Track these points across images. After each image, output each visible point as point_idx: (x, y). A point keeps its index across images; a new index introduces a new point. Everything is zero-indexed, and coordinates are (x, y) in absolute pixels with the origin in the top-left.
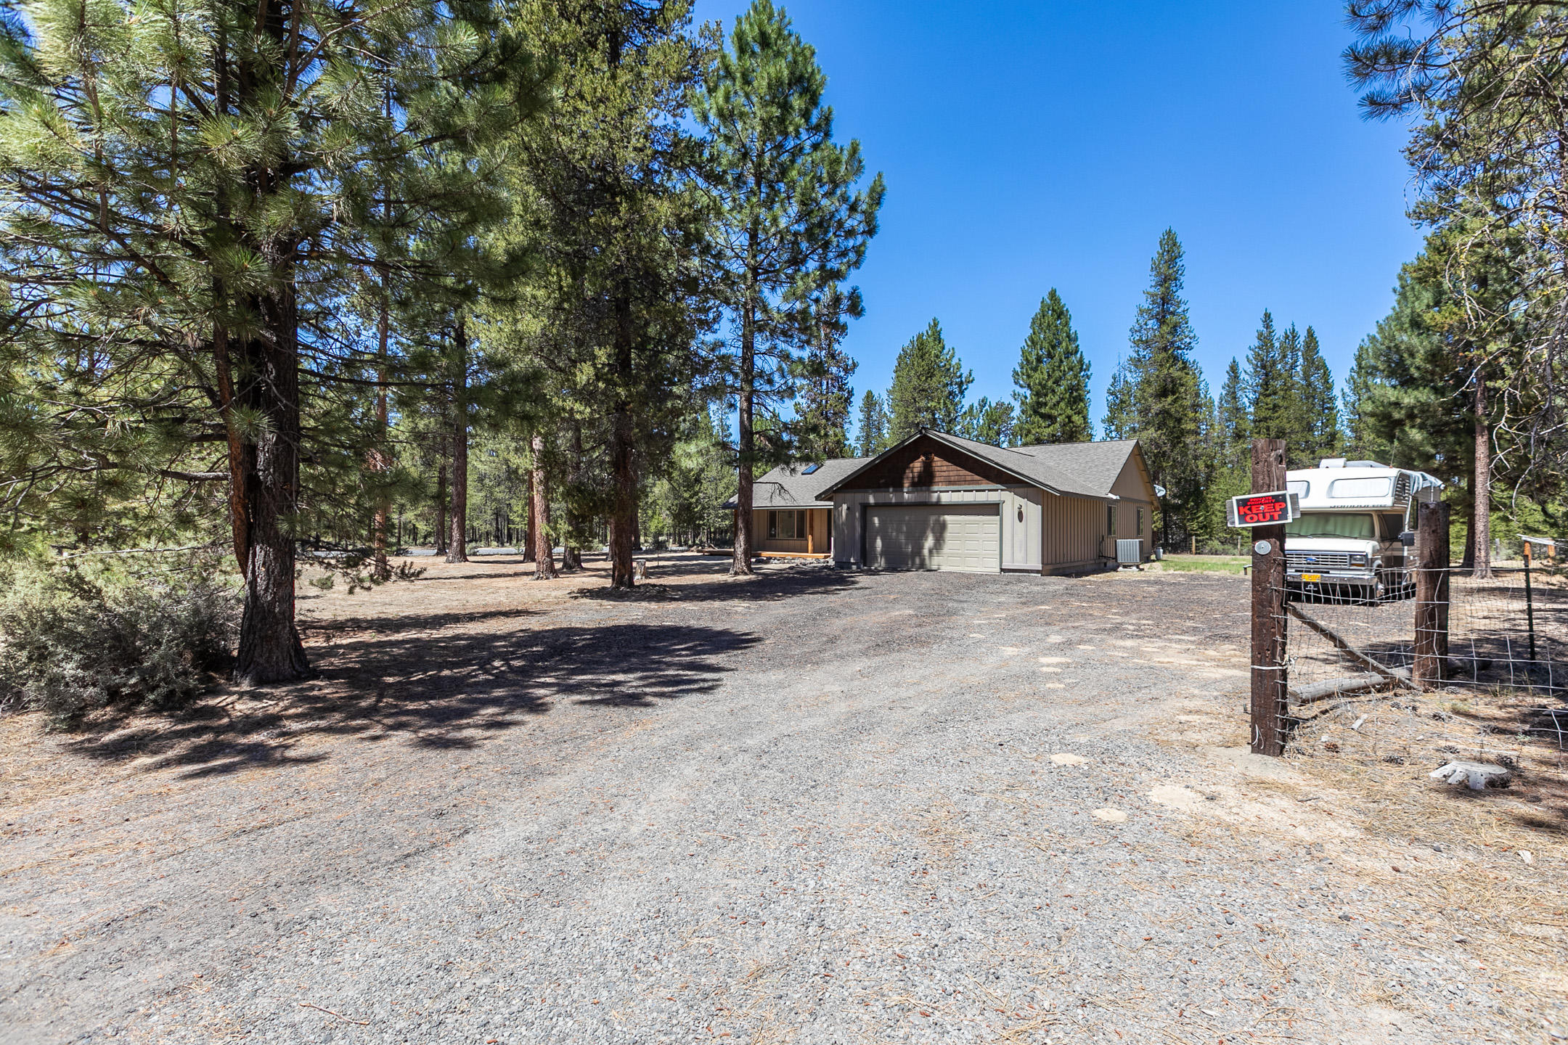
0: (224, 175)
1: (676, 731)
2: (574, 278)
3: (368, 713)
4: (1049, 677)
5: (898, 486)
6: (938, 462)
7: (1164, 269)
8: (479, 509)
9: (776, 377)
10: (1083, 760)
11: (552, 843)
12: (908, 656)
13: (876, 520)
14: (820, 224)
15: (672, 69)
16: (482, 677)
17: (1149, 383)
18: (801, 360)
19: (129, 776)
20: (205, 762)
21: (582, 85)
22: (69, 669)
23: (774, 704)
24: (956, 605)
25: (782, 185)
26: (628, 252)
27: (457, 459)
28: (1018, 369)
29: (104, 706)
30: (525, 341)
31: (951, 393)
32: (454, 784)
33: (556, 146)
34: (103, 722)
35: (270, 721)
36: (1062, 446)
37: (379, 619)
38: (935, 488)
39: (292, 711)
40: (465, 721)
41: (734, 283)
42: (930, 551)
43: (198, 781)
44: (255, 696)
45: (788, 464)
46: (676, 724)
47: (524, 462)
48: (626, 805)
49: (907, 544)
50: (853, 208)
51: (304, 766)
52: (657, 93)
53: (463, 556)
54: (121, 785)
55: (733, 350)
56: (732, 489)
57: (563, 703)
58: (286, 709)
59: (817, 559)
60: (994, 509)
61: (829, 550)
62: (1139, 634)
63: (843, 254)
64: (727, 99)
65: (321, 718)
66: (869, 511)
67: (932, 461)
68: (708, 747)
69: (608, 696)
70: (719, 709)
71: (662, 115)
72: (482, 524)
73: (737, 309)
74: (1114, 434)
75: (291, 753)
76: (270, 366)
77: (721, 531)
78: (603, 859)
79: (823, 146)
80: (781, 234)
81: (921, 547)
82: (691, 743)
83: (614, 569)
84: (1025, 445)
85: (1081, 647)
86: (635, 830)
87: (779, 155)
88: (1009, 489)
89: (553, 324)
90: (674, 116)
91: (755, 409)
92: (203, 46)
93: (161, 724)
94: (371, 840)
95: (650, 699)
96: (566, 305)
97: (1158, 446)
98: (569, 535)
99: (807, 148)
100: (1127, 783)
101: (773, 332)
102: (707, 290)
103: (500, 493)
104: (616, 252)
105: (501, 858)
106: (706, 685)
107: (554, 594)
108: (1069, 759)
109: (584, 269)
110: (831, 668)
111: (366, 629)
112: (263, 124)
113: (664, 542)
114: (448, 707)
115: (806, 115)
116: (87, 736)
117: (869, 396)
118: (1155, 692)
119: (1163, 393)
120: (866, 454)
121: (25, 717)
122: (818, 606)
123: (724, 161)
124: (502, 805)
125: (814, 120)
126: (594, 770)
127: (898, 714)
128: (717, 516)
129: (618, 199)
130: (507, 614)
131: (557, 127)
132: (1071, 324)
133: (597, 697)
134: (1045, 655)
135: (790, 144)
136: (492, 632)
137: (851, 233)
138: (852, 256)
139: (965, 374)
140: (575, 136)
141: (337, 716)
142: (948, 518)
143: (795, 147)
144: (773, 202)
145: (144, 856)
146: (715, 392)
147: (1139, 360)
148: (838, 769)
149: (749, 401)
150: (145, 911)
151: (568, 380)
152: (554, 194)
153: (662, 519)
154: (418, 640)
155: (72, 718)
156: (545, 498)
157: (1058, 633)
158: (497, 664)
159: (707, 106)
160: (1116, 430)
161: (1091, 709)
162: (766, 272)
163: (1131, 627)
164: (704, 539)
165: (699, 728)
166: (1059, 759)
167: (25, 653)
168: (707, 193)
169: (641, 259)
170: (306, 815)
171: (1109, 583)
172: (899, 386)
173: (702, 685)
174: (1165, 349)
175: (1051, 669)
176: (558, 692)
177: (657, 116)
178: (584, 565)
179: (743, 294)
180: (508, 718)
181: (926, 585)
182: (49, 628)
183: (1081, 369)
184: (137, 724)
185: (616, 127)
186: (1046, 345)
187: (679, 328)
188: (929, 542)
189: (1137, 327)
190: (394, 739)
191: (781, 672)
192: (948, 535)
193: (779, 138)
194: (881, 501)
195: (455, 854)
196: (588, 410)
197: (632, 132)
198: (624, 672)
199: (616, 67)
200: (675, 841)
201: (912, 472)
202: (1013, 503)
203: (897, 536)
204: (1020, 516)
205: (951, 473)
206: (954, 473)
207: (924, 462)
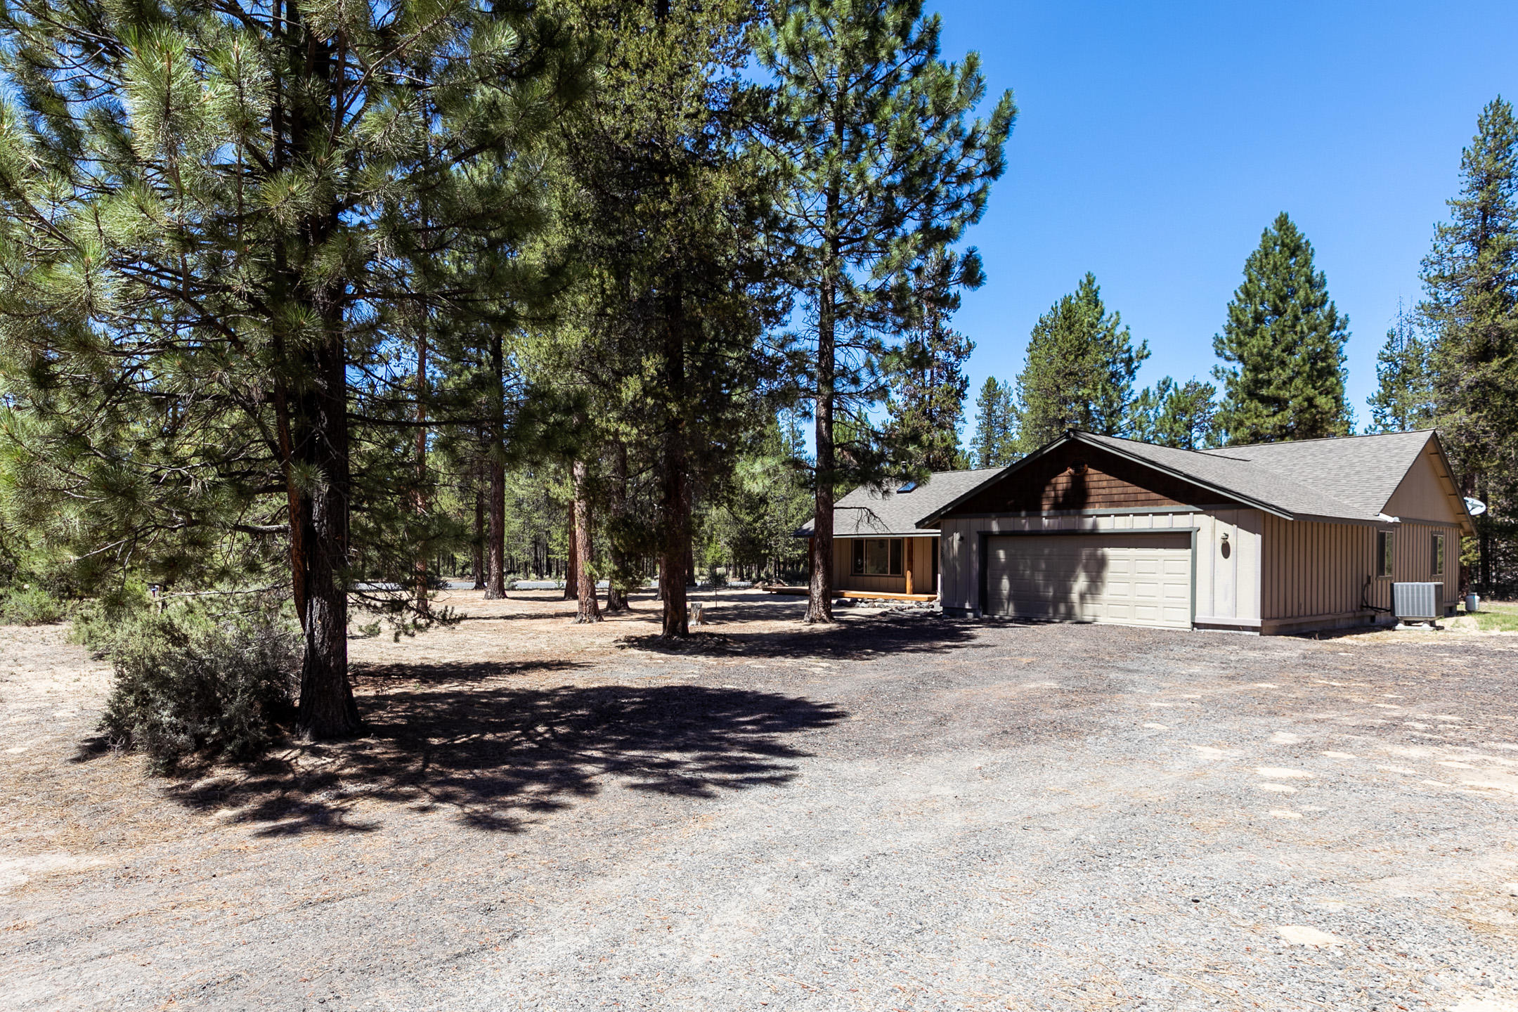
0: (280, 230)
1: (742, 834)
2: (617, 278)
3: (416, 779)
4: (1274, 800)
5: (1035, 510)
6: (1095, 477)
7: (1486, 162)
8: (517, 537)
9: (864, 375)
10: (1334, 940)
11: (604, 963)
12: (1051, 750)
13: (1001, 554)
14: (923, 172)
15: (731, 11)
16: (526, 745)
17: (1456, 341)
18: (896, 350)
19: (214, 828)
20: (275, 819)
21: (627, 51)
22: (166, 717)
23: (864, 808)
24: (1121, 676)
25: (870, 126)
26: (679, 240)
27: (494, 484)
28: (1223, 335)
29: (192, 753)
30: (565, 355)
31: (1113, 375)
32: (501, 875)
33: (597, 127)
34: (192, 769)
35: (327, 781)
36: (1298, 444)
37: (422, 666)
38: (1090, 511)
39: (347, 771)
40: (509, 798)
41: (808, 260)
42: (1082, 597)
43: (269, 841)
44: (316, 753)
45: (879, 485)
46: (742, 824)
47: (565, 492)
48: (686, 926)
49: (1046, 586)
50: (969, 144)
51: (360, 835)
52: (713, 42)
53: (501, 592)
54: (208, 837)
55: (807, 344)
56: (806, 510)
57: (612, 784)
58: (342, 767)
59: (918, 602)
60: (1183, 539)
61: (934, 591)
62: (1434, 738)
63: (956, 205)
64: (799, 30)
65: (373, 781)
66: (992, 542)
67: (1085, 473)
68: (782, 860)
69: (662, 780)
70: (794, 808)
71: (719, 69)
72: (520, 553)
73: (812, 293)
74: (1389, 420)
75: (348, 819)
76: (323, 414)
77: (792, 562)
78: (661, 992)
79: (926, 68)
80: (870, 192)
81: (1068, 591)
82: (761, 853)
83: (665, 611)
84: (1234, 443)
85: (1330, 754)
86: (697, 960)
87: (867, 89)
88: (1207, 512)
89: (595, 334)
90: (734, 67)
91: (836, 416)
92: (262, 106)
93: (237, 775)
94: (424, 931)
95: (711, 788)
96: (609, 311)
97: (1471, 436)
98: (615, 576)
99: (905, 74)
100: (1411, 987)
101: (858, 318)
102: (775, 273)
103: (539, 519)
104: (665, 243)
105: (552, 973)
106: (778, 774)
107: (598, 641)
108: (1310, 936)
109: (629, 266)
110: (939, 761)
111: (411, 677)
112: (315, 174)
113: (723, 576)
114: (492, 780)
115: (903, 31)
116: (181, 782)
117: (991, 385)
118: (1464, 839)
119: (1483, 354)
120: (986, 463)
121: (134, 758)
122: (921, 669)
123: (795, 109)
124: (550, 907)
125: (914, 35)
126: (649, 875)
127: (1036, 838)
128: (787, 544)
129: (667, 179)
130: (548, 666)
131: (599, 105)
132: (1315, 262)
133: (651, 781)
134: (1267, 763)
135: (881, 73)
136: (534, 688)
137: (966, 177)
138: (967, 207)
139: (1136, 346)
140: (618, 112)
141: (388, 780)
142: (1109, 552)
143: (889, 74)
144: (859, 150)
145: (229, 918)
146: (786, 397)
147: (1438, 307)
148: (952, 908)
149: (828, 406)
150: (232, 979)
151: (612, 397)
152: (595, 183)
153: (720, 549)
154: (460, 693)
155: (168, 763)
156: (588, 530)
157: (1289, 728)
158: (540, 729)
159: (773, 43)
160: (1395, 414)
161: (1346, 857)
162: (850, 241)
163: (1420, 726)
164: (771, 571)
165: (771, 833)
166: (1294, 934)
167: (132, 698)
168: (774, 152)
169: (697, 248)
170: (364, 893)
171: (1380, 649)
172: (1036, 368)
173: (772, 773)
174: (1488, 287)
175: (1278, 788)
176: (607, 770)
177: (712, 72)
178: (631, 605)
179: (821, 275)
180: (554, 798)
181: (1074, 644)
182: (150, 675)
183: (1332, 328)
184: (220, 774)
185: (664, 94)
186: (1270, 296)
187: (739, 325)
188: (1080, 583)
189: (1434, 257)
190: (441, 813)
191: (873, 762)
192: (1109, 574)
193: (867, 67)
194: (1008, 529)
195: (505, 961)
196: (635, 431)
197: (683, 97)
198: (681, 749)
199: (665, 21)
200: (743, 981)
201: (1055, 490)
202: (1214, 532)
203: (1032, 575)
204: (1226, 550)
205: (1114, 491)
206: (1120, 490)
207: (1071, 475)
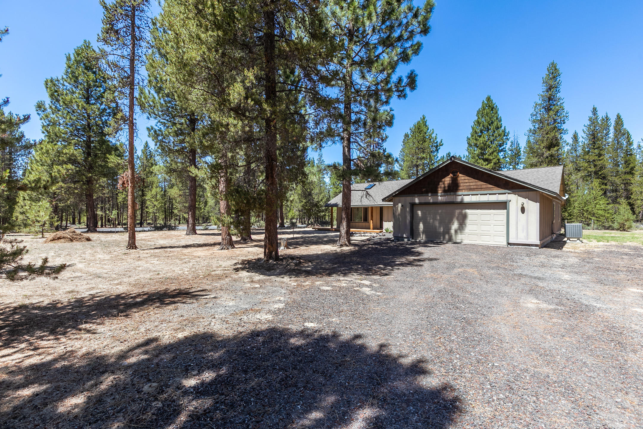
5: (435, 192)
6: (462, 178)
7: (550, 82)
13: (420, 213)
17: (543, 141)
28: (470, 137)
31: (432, 151)
38: (460, 193)
42: (456, 231)
49: (440, 227)
60: (503, 205)
61: (381, 228)
66: (415, 208)
67: (458, 176)
81: (450, 229)
88: (515, 193)
113: (295, 223)
139: (439, 141)
142: (468, 211)
147: (535, 130)
153: (294, 212)
164: (313, 221)
172: (405, 148)
178: (252, 237)
183: (504, 135)
186: (485, 124)
188: (455, 226)
189: (534, 113)
192: (468, 221)
194: (423, 201)
201: (444, 184)
202: (517, 202)
203: (434, 222)
204: (523, 210)
205: (471, 184)
206: (474, 184)
207: (452, 177)
